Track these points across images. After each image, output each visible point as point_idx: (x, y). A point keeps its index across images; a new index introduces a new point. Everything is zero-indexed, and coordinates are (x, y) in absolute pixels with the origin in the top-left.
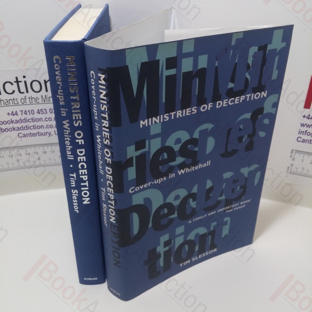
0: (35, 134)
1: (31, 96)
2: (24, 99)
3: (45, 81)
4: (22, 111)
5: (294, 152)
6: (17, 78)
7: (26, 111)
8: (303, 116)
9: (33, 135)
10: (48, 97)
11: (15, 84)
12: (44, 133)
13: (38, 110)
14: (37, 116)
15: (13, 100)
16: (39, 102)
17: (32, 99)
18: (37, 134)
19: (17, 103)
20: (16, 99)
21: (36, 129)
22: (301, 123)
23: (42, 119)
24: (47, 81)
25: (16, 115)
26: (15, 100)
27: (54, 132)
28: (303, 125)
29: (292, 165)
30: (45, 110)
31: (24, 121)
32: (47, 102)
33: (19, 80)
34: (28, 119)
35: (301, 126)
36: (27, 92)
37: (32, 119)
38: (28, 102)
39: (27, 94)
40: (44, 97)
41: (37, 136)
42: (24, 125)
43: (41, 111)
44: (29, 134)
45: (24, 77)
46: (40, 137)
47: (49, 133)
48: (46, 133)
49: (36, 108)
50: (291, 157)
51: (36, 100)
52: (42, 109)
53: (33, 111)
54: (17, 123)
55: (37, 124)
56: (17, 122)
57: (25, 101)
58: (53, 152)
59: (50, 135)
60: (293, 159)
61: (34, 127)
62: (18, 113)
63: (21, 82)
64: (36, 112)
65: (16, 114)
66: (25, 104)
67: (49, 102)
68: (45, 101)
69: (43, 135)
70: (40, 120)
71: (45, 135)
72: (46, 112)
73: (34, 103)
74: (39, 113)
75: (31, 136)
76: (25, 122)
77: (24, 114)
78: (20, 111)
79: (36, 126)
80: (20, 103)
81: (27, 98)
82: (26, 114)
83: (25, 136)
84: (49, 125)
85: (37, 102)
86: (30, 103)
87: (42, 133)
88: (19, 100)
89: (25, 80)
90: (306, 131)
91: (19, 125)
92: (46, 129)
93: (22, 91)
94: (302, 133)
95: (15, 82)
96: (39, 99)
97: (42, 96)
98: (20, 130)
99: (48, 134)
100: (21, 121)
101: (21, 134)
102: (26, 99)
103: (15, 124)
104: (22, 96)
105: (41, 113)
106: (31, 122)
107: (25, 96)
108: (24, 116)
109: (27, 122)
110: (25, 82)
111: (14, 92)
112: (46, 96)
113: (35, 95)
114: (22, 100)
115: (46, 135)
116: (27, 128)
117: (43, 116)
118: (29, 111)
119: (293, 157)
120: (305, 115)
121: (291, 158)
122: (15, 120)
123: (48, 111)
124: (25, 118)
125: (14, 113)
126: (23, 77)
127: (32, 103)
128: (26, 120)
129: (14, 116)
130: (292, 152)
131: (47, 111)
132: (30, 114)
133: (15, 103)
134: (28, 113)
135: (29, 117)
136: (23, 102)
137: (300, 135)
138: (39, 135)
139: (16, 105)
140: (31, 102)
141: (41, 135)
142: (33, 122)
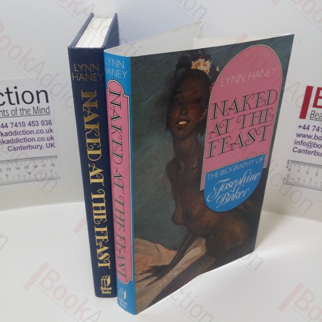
0: (25, 148)
1: (22, 108)
2: (15, 111)
3: (37, 91)
4: (13, 123)
5: (290, 162)
6: (7, 89)
7: (16, 123)
8: (299, 126)
9: (23, 148)
10: (40, 109)
11: (6, 95)
12: (36, 146)
13: (30, 122)
14: (28, 128)
15: (3, 112)
16: (30, 114)
17: (23, 110)
18: (28, 147)
19: (8, 115)
20: (7, 111)
21: (27, 142)
22: (297, 134)
23: (33, 131)
24: (39, 92)
25: (6, 128)
26: (5, 112)
27: (46, 145)
28: (298, 135)
29: (288, 176)
30: (37, 122)
31: (14, 133)
32: (39, 113)
33: (10, 91)
34: (18, 131)
35: (297, 136)
36: (18, 103)
37: (23, 131)
38: (19, 114)
39: (18, 105)
40: (36, 108)
41: (27, 149)
42: (14, 137)
43: (32, 123)
44: (19, 147)
45: (16, 88)
46: (30, 150)
47: (41, 146)
48: (37, 146)
49: (27, 120)
50: (287, 167)
51: (28, 111)
52: (34, 121)
53: (23, 123)
54: (7, 136)
55: (28, 136)
56: (7, 134)
57: (16, 112)
58: (44, 166)
59: (41, 148)
60: (290, 170)
61: (25, 140)
62: (8, 126)
63: (12, 92)
64: (27, 124)
65: (6, 126)
66: (16, 115)
67: (41, 114)
68: (36, 113)
69: (34, 148)
70: (31, 132)
71: (36, 148)
72: (37, 125)
73: (25, 114)
74: (30, 125)
75: (22, 150)
76: (16, 135)
77: (15, 126)
78: (11, 123)
79: (27, 138)
80: (10, 115)
81: (18, 109)
82: (17, 126)
83: (15, 149)
84: (41, 137)
85: (29, 114)
86: (21, 115)
87: (33, 146)
88: (9, 112)
89: (16, 91)
90: (302, 141)
91: (9, 138)
92: (38, 141)
93: (12, 102)
94: (298, 143)
95: (6, 93)
96: (30, 111)
97: (33, 107)
98: (10, 144)
99: (39, 147)
100: (11, 133)
101: (11, 147)
102: (17, 111)
103: (5, 137)
104: (13, 107)
105: (33, 126)
106: (21, 134)
107: (16, 108)
108: (15, 129)
109: (18, 135)
110: (16, 93)
111: (4, 103)
112: (37, 107)
113: (26, 107)
114: (13, 111)
115: (38, 148)
116: (18, 141)
117: (35, 129)
118: (20, 123)
119: (289, 167)
120: (300, 125)
121: (288, 169)
122: (4, 132)
123: (40, 123)
124: (15, 131)
125: (4, 126)
126: (14, 88)
127: (23, 115)
128: (16, 133)
129: (4, 128)
130: (288, 163)
131: (38, 123)
132: (21, 126)
133: (5, 115)
134: (19, 125)
135: (19, 129)
136: (13, 114)
137: (296, 146)
138: (30, 149)
139: (7, 116)
140: (22, 113)
141: (32, 149)
142: (24, 134)
